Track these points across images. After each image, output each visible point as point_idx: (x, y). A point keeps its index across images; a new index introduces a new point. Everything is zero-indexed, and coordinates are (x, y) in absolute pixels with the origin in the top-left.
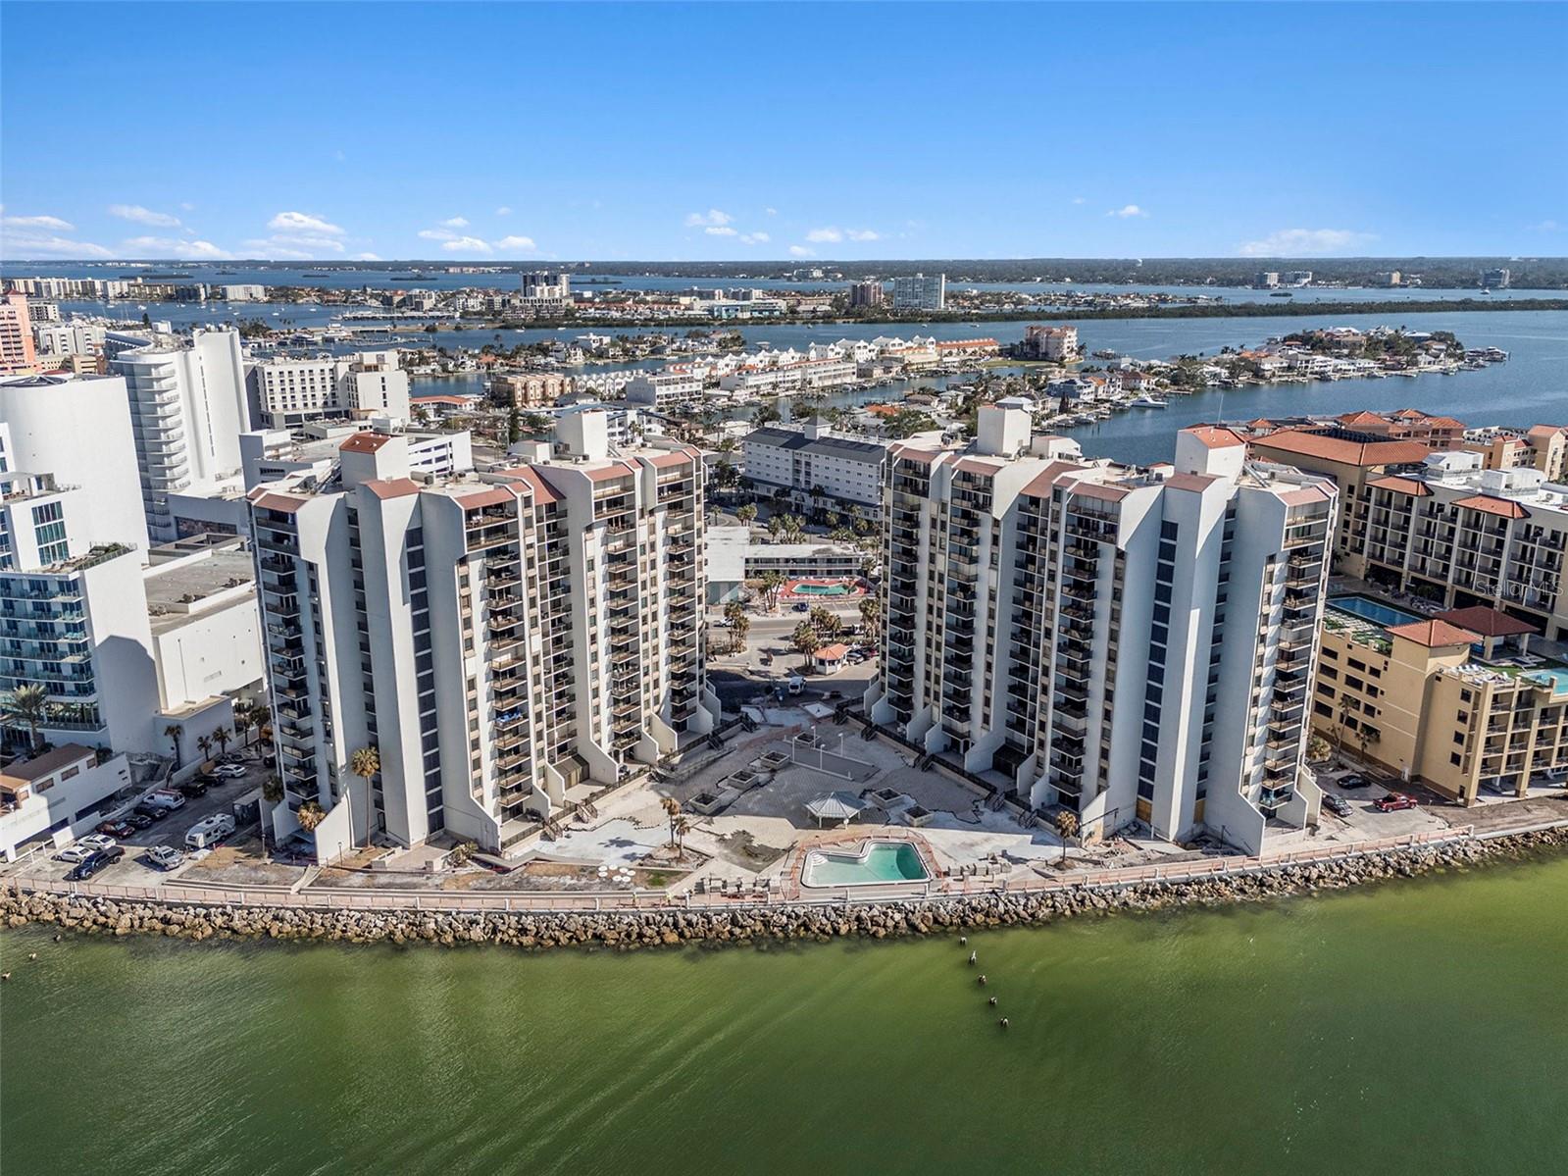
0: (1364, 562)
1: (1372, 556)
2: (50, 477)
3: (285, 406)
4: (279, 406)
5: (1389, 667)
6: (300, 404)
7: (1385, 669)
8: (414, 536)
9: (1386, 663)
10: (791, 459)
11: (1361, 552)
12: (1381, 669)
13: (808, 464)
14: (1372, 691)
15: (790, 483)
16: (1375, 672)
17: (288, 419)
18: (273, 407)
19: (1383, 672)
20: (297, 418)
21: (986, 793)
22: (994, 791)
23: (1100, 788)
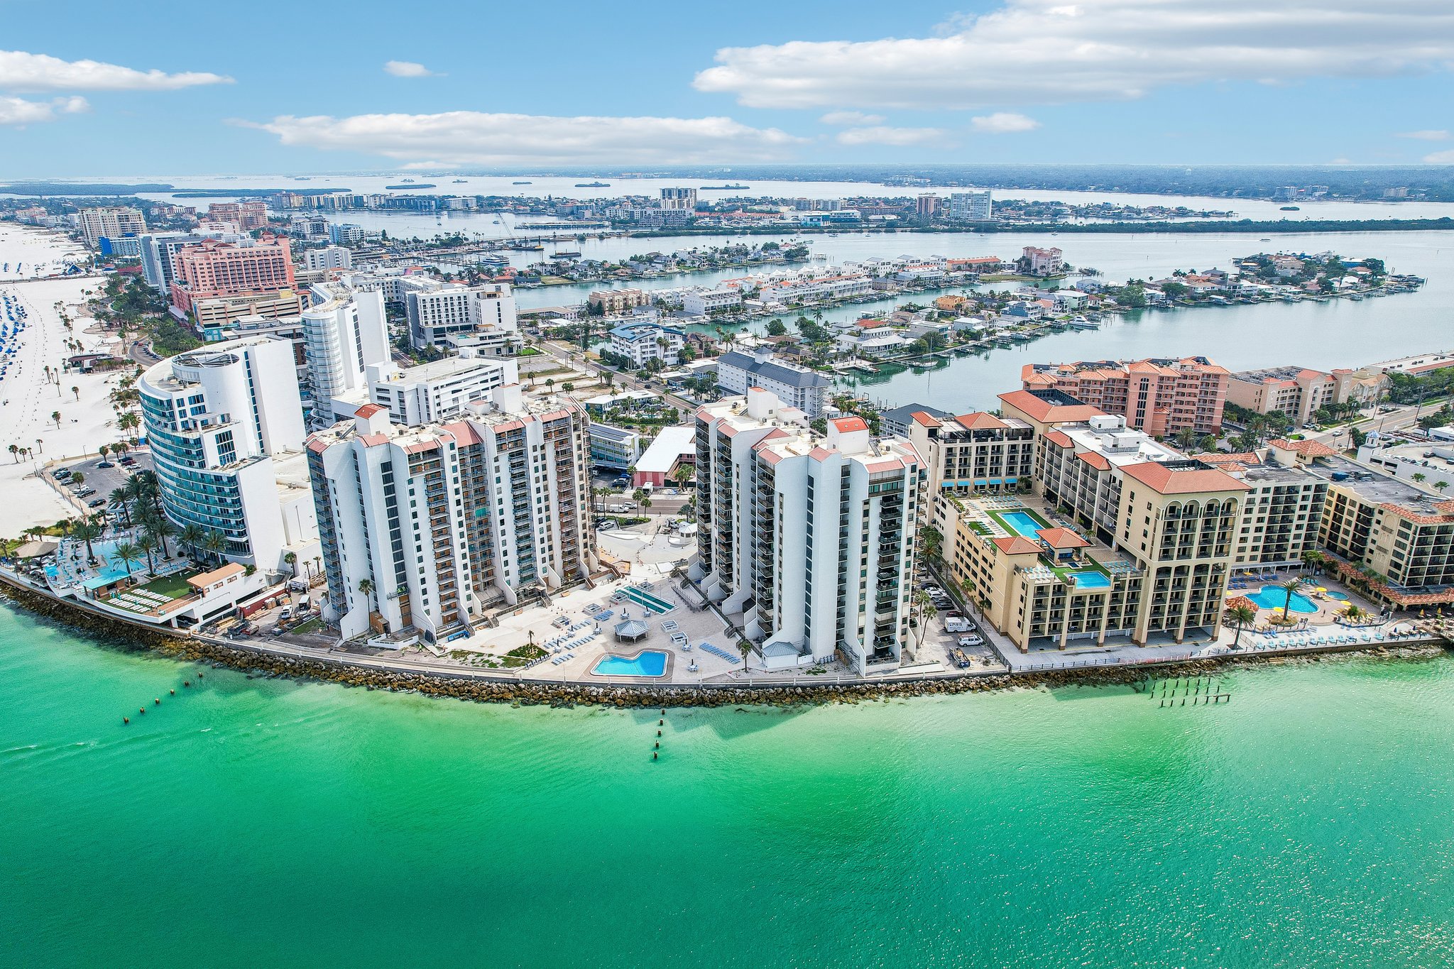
0: (1043, 486)
1: (1046, 483)
2: (228, 415)
3: (434, 322)
4: (430, 322)
6: (444, 320)
8: (386, 467)
9: (994, 561)
10: (745, 376)
12: (993, 564)
13: (755, 381)
14: (990, 578)
17: (436, 331)
18: (426, 323)
19: (993, 566)
20: (442, 330)
21: (727, 626)
22: (732, 626)
23: (779, 630)
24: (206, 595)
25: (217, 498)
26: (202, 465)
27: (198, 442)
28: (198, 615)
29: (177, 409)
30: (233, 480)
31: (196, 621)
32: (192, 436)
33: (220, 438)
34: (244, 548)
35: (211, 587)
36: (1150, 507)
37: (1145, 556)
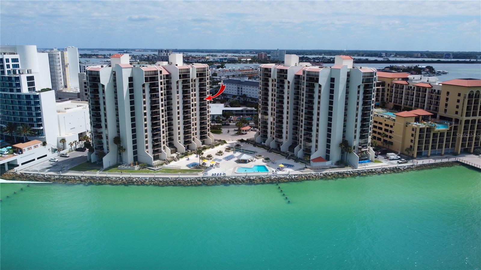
0: (392, 104)
1: (394, 102)
2: (31, 70)
5: (395, 125)
7: (394, 125)
8: (131, 79)
9: (394, 123)
10: (236, 87)
11: (391, 102)
12: (393, 125)
13: (241, 88)
14: (391, 132)
15: (236, 94)
16: (391, 127)
19: (393, 126)
22: (288, 155)
23: (316, 151)
24: (24, 153)
25: (26, 107)
26: (19, 91)
27: (18, 79)
28: (19, 162)
29: (5, 64)
30: (37, 97)
31: (18, 166)
32: (14, 76)
33: (28, 78)
34: (41, 133)
35: (26, 149)
36: (459, 95)
37: (458, 116)
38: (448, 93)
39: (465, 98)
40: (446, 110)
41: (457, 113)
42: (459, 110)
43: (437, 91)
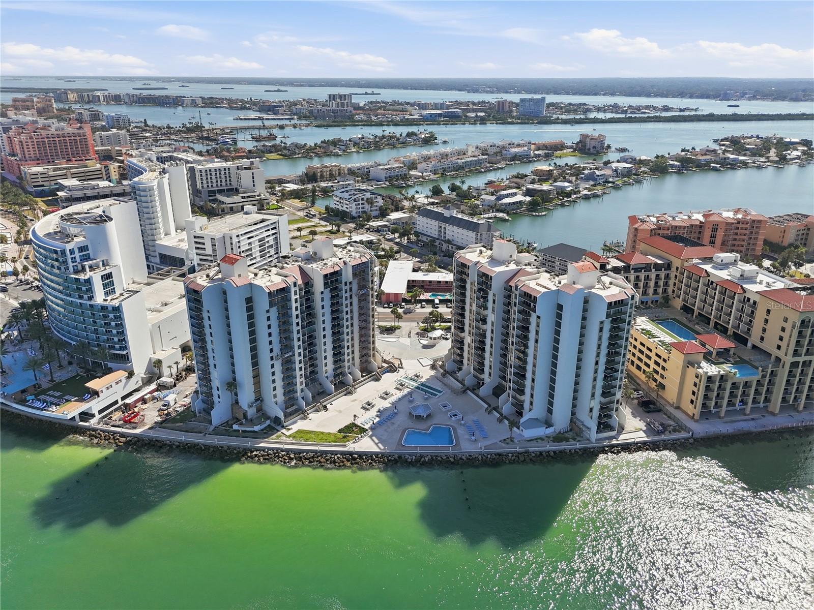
0: (680, 302)
1: (684, 300)
3: (208, 186)
6: (215, 185)
8: (248, 300)
9: (669, 357)
10: (437, 225)
11: (679, 298)
12: (667, 359)
13: (445, 228)
14: (663, 368)
15: (437, 236)
19: (667, 361)
20: (214, 192)
21: (486, 406)
22: (490, 406)
23: (530, 410)
24: (101, 395)
25: (103, 322)
26: (91, 298)
27: (88, 281)
28: (95, 411)
29: (69, 257)
30: (117, 309)
31: (93, 416)
32: (82, 277)
33: (104, 278)
34: (126, 359)
35: (104, 389)
36: (786, 320)
37: (781, 354)
38: (768, 311)
39: (794, 327)
40: (762, 339)
41: (779, 347)
42: (783, 344)
43: (751, 301)
